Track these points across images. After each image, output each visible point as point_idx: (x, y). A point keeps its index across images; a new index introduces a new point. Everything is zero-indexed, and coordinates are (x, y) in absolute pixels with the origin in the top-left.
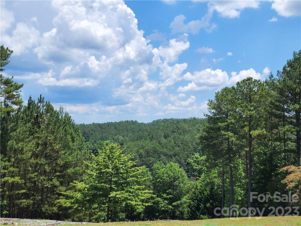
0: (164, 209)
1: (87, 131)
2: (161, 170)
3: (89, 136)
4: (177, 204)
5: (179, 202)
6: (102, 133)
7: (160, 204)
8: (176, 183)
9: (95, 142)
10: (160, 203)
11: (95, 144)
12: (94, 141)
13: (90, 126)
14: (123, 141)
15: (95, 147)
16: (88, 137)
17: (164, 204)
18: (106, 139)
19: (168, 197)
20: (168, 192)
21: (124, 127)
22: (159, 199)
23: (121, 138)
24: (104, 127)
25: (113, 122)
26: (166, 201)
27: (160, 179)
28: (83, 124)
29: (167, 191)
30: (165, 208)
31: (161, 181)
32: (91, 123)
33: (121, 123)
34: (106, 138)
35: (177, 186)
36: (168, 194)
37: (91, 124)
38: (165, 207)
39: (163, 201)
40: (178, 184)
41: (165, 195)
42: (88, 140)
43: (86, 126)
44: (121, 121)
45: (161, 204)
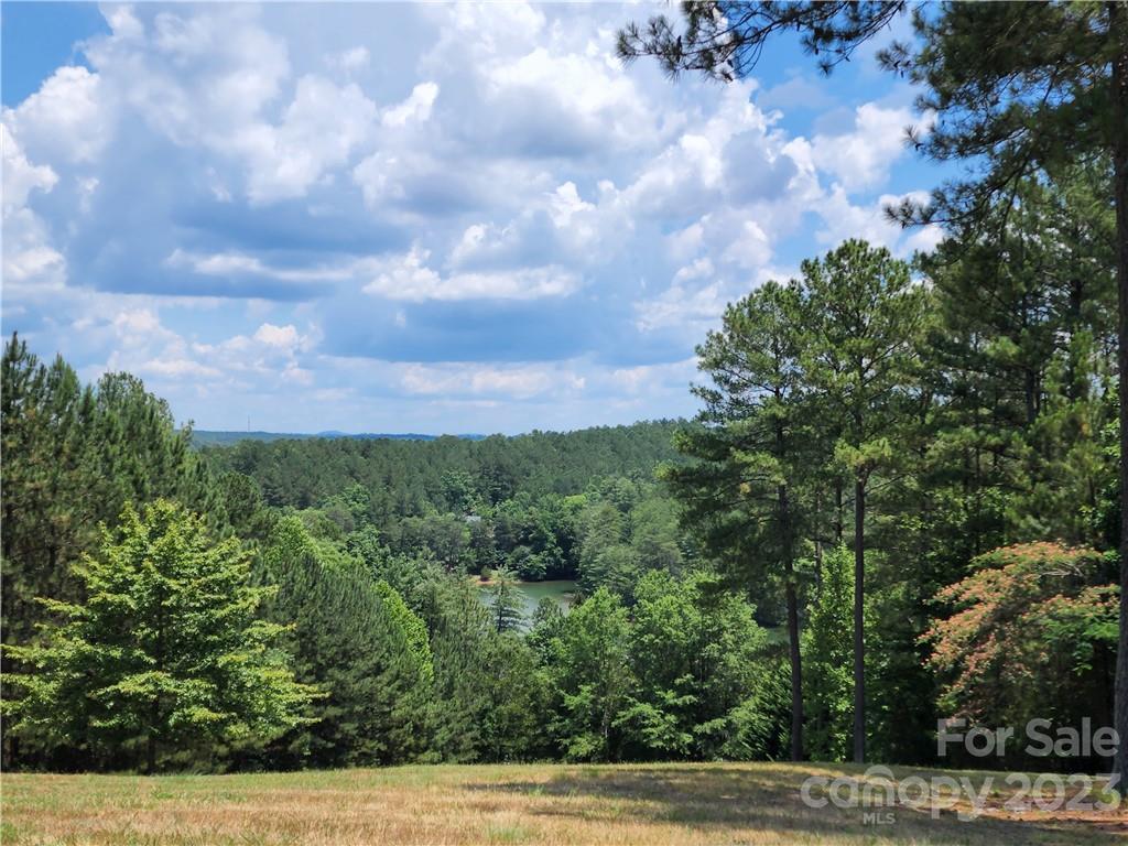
0: (661, 744)
1: (508, 461)
2: (658, 602)
3: (516, 478)
4: (713, 729)
5: (719, 723)
6: (564, 468)
7: (645, 726)
8: (712, 649)
9: (534, 499)
10: (647, 722)
11: (532, 509)
12: (529, 496)
13: (522, 442)
14: (631, 498)
15: (533, 520)
16: (512, 482)
17: (662, 728)
18: (576, 489)
19: (680, 702)
20: (680, 685)
21: (648, 444)
22: (646, 708)
23: (625, 484)
24: (571, 445)
25: (613, 425)
26: (672, 718)
27: (653, 636)
28: (499, 435)
29: (678, 681)
30: (665, 741)
31: (657, 640)
32: (528, 431)
33: (641, 428)
34: (576, 487)
35: (712, 661)
36: (682, 690)
37: (527, 434)
38: (667, 737)
39: (663, 716)
40: (716, 655)
41: (670, 697)
42: (513, 493)
43: (507, 443)
44: (641, 421)
45: (654, 726)
